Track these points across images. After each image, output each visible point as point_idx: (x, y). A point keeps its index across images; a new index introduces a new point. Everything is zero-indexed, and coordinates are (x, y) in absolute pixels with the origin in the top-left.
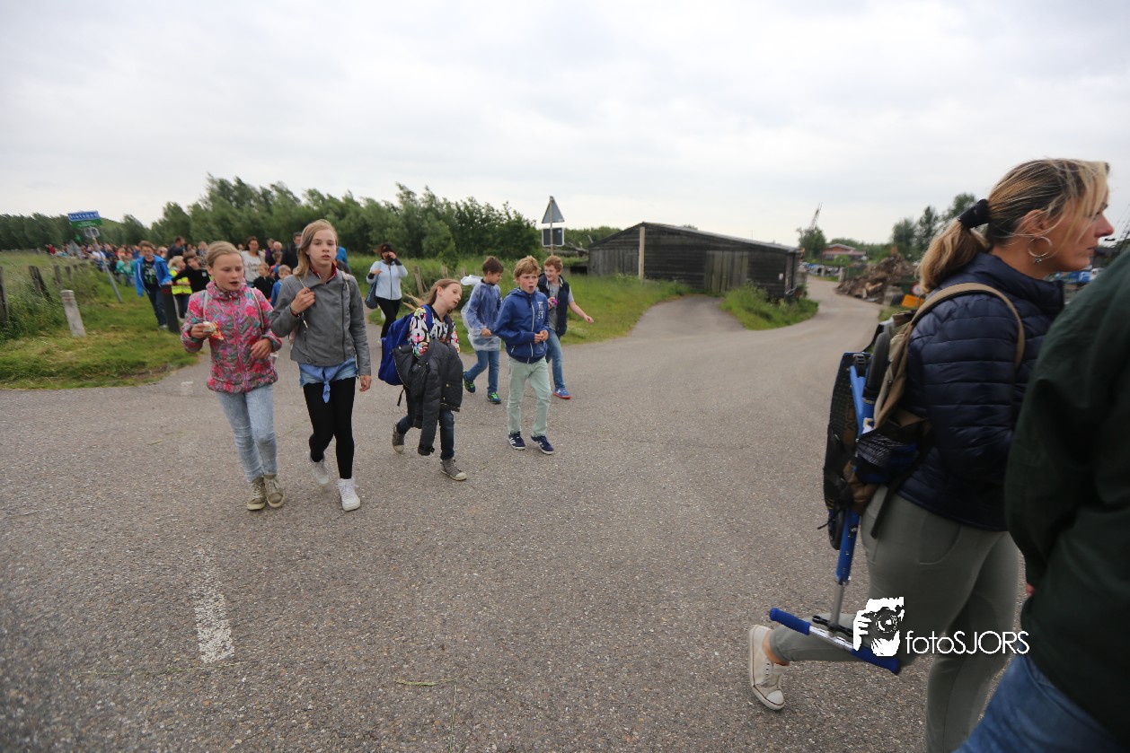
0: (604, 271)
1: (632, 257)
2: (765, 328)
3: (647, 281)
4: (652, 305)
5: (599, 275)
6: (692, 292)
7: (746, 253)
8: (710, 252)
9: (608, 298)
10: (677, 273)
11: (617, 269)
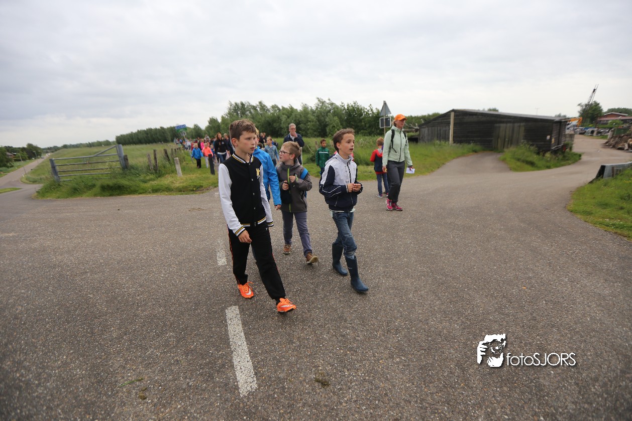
0: (428, 140)
1: (446, 130)
2: (528, 170)
3: (455, 144)
4: (454, 158)
5: (426, 142)
6: (484, 150)
7: (522, 124)
8: (497, 125)
9: (425, 155)
10: (475, 139)
11: (436, 138)
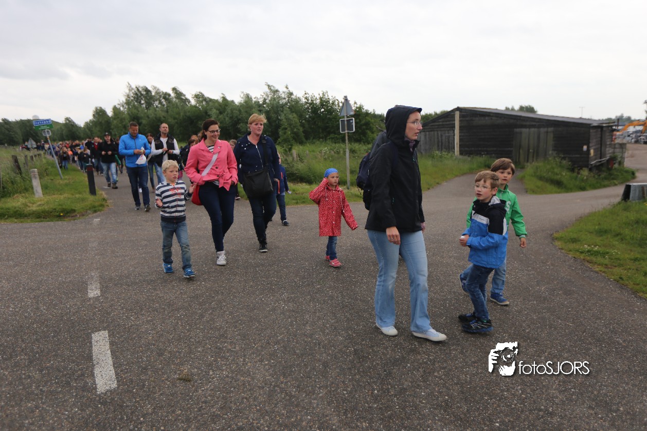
1: (449, 137)
3: (461, 157)
8: (518, 130)
10: (489, 149)
11: (436, 147)
